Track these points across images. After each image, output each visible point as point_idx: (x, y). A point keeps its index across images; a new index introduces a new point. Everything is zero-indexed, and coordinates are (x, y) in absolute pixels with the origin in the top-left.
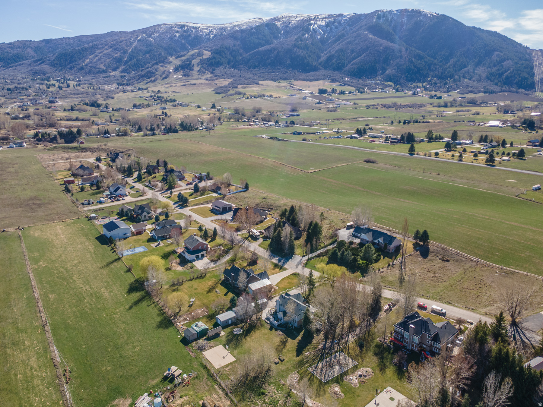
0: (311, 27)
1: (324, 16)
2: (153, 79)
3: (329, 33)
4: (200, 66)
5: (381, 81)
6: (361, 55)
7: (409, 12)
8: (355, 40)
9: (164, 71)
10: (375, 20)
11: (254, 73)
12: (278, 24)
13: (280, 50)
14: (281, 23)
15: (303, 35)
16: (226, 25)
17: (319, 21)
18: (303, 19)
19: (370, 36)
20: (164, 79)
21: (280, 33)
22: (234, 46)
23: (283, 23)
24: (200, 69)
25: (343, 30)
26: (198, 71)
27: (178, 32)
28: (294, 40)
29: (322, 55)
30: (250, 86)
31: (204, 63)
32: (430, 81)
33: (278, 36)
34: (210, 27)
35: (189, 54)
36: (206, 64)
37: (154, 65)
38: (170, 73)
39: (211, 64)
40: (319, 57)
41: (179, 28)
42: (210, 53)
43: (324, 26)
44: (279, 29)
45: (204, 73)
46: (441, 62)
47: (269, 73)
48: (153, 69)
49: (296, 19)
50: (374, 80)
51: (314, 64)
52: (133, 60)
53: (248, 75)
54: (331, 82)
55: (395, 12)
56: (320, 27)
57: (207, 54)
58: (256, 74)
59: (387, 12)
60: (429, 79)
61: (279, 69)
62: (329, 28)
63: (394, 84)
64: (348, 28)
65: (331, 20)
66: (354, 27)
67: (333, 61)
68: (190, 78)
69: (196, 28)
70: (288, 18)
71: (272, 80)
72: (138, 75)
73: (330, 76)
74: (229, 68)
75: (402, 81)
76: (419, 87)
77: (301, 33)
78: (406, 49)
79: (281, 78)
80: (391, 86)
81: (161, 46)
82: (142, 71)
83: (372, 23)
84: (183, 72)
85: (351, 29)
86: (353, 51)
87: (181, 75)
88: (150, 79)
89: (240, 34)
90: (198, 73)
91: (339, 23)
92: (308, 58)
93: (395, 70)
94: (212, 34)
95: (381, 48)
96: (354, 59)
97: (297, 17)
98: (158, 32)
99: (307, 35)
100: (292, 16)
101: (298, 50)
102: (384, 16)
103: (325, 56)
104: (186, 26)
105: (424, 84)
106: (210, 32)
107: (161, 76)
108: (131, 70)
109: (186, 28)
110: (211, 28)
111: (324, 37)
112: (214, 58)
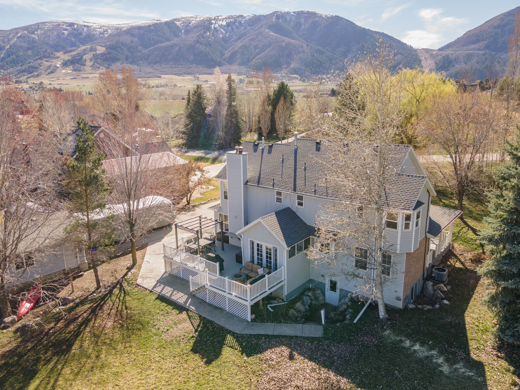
0: (212, 26)
1: (224, 17)
2: (36, 74)
3: (231, 32)
4: (93, 61)
5: (286, 74)
6: (265, 51)
7: (305, 13)
8: (257, 38)
9: (50, 66)
10: (274, 20)
11: (156, 68)
12: (178, 23)
13: (182, 46)
14: (181, 22)
15: (205, 33)
16: (122, 25)
17: (220, 21)
18: (203, 20)
19: (271, 33)
20: (49, 73)
21: (181, 31)
22: (132, 42)
23: (183, 23)
24: (93, 64)
25: (245, 29)
26: (91, 66)
27: (66, 30)
28: (196, 37)
29: (226, 52)
30: (152, 79)
31: (98, 58)
32: (333, 73)
33: (179, 34)
34: (104, 26)
35: (79, 49)
36: (101, 59)
37: (36, 60)
38: (57, 67)
39: (106, 60)
40: (223, 54)
41: (68, 26)
42: (104, 49)
43: (225, 26)
44: (179, 28)
45: (99, 68)
46: (341, 57)
47: (172, 68)
48: (36, 64)
49: (196, 19)
50: (280, 73)
51: (218, 60)
52: (12, 57)
53: (149, 70)
54: (237, 75)
55: (292, 13)
56: (221, 26)
57: (101, 50)
58: (157, 70)
59: (285, 13)
60: (332, 71)
61: (182, 65)
62: (230, 28)
63: (300, 76)
64: (249, 28)
65: (231, 20)
66: (255, 27)
67: (237, 57)
68: (81, 73)
69: (88, 27)
70: (187, 18)
71: (175, 74)
72: (17, 71)
73: (236, 70)
74: (126, 63)
75: (307, 74)
76: (324, 79)
77: (202, 31)
78: (307, 46)
79: (185, 73)
80: (297, 78)
81: (46, 44)
82: (21, 66)
83: (272, 22)
84: (73, 67)
85: (253, 29)
86: (256, 47)
87: (71, 70)
88: (32, 74)
89: (137, 31)
90: (91, 68)
91: (240, 23)
92: (211, 54)
93: (299, 63)
94: (107, 34)
95: (284, 44)
96: (257, 54)
97: (196, 17)
98: (42, 29)
99: (208, 33)
100: (192, 17)
101: (201, 46)
102: (282, 17)
103: (229, 53)
104: (76, 24)
105: (328, 76)
106: (104, 31)
107: (46, 71)
108: (9, 66)
109: (76, 26)
110: (105, 28)
111: (226, 36)
112: (109, 53)
